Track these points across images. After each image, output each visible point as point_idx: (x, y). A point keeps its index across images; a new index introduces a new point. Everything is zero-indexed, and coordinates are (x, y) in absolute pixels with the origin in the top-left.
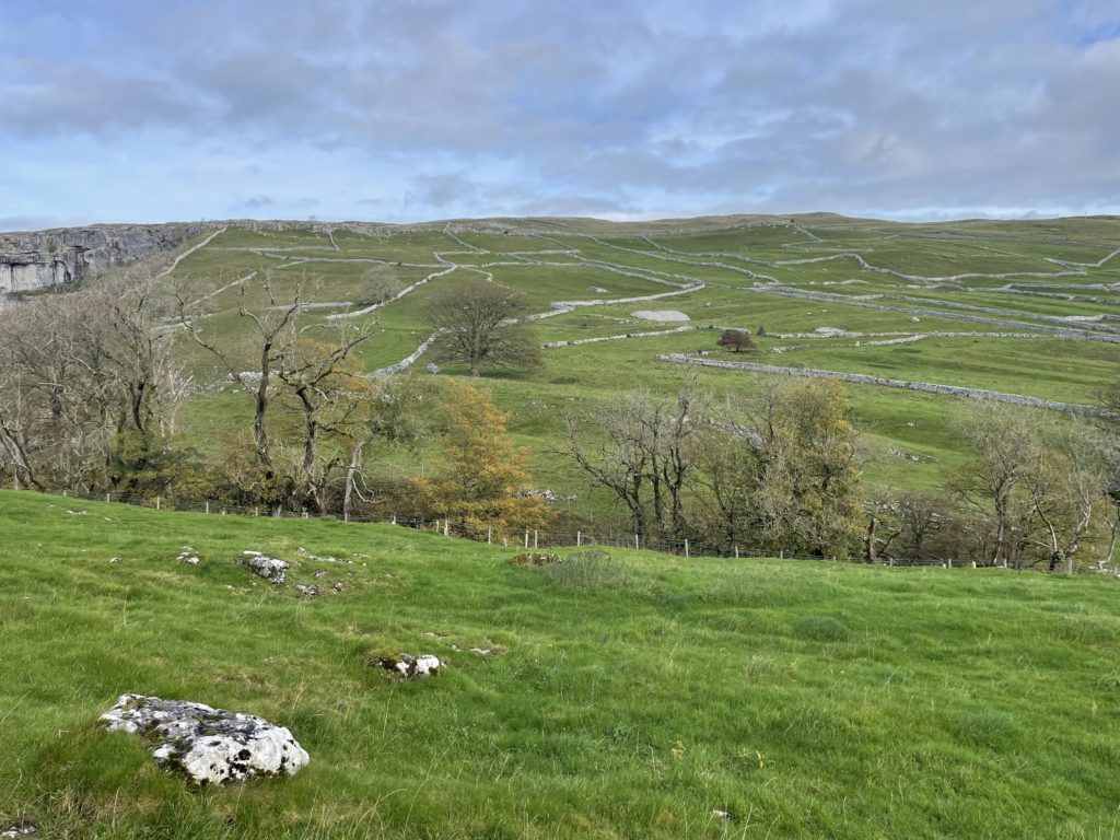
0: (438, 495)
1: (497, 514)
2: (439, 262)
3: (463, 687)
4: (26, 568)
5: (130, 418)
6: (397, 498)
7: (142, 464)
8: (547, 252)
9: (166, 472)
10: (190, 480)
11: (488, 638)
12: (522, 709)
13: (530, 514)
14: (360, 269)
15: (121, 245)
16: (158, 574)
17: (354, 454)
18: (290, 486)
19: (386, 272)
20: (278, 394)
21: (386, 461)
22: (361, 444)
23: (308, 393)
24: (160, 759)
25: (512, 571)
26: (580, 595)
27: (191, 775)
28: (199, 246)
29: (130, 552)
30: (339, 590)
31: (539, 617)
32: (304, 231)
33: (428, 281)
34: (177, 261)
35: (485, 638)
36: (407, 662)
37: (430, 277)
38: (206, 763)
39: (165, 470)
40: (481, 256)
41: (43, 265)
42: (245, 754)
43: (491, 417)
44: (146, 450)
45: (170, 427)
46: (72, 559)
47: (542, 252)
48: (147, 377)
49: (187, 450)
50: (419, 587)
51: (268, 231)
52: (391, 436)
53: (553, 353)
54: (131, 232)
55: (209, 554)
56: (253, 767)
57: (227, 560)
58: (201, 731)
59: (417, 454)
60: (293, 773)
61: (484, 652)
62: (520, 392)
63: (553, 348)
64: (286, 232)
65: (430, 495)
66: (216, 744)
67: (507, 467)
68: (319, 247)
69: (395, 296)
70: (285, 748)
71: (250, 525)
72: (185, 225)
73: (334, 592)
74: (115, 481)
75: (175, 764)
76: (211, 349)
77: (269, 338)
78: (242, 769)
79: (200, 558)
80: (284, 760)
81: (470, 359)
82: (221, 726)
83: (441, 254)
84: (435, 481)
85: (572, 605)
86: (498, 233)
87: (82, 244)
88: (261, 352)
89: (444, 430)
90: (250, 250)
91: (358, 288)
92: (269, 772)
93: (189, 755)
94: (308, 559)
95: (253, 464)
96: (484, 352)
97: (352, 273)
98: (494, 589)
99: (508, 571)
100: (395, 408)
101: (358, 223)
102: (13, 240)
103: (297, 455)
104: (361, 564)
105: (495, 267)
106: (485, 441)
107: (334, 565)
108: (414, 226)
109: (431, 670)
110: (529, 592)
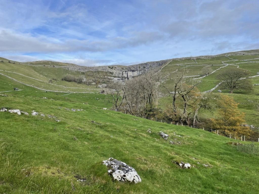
0: (218, 124)
1: (235, 130)
2: (223, 64)
3: (196, 173)
4: (118, 129)
5: (149, 101)
6: (207, 123)
7: (150, 111)
8: (256, 59)
9: (155, 113)
10: (159, 115)
11: (209, 162)
12: (209, 183)
13: (245, 131)
14: (202, 67)
15: (152, 66)
16: (143, 134)
17: (196, 111)
18: (180, 118)
19: (208, 67)
20: (178, 97)
21: (204, 114)
22: (198, 109)
23: (185, 97)
24: (108, 172)
25: (227, 146)
26: (246, 156)
27: (113, 177)
28: (166, 65)
29: (139, 129)
30: (179, 143)
31: (231, 160)
32: (189, 59)
33: (220, 69)
34: (162, 68)
35: (208, 162)
36: (182, 164)
37: (220, 68)
38: (117, 176)
39: (154, 112)
40: (235, 61)
41: (138, 71)
42: (124, 176)
43: (233, 104)
44: (151, 108)
45: (156, 104)
46: (128, 129)
47: (255, 59)
48: (152, 93)
49: (159, 108)
50: (199, 146)
51: (181, 60)
52: (205, 108)
53: (257, 87)
54: (153, 63)
55: (153, 131)
56: (126, 179)
57: (156, 133)
58: (119, 169)
59: (212, 113)
60: (136, 183)
61: (206, 166)
62: (244, 97)
63: (257, 85)
64: (185, 60)
65: (215, 123)
66: (119, 172)
67: (238, 118)
68: (193, 63)
69: (211, 73)
70: (134, 177)
71: (168, 126)
72: (164, 61)
73: (178, 144)
74: (146, 114)
75: (111, 174)
76: (164, 87)
77: (176, 84)
78: (124, 179)
79: (151, 132)
80: (134, 179)
81: (230, 88)
82: (123, 168)
83: (224, 62)
84: (217, 120)
85: (243, 158)
86: (241, 55)
87: (145, 66)
88: (174, 88)
89: (220, 107)
90: (177, 65)
91: (201, 72)
92: (130, 181)
93: (114, 173)
94: (173, 135)
95: (172, 112)
96: (234, 87)
97: (200, 68)
98: (220, 150)
99: (226, 146)
100: (206, 101)
101: (202, 56)
102: (133, 66)
103: (182, 111)
104: (186, 138)
105: (240, 64)
106: (231, 110)
107: (180, 137)
108: (217, 55)
109: (188, 167)
110: (230, 152)
